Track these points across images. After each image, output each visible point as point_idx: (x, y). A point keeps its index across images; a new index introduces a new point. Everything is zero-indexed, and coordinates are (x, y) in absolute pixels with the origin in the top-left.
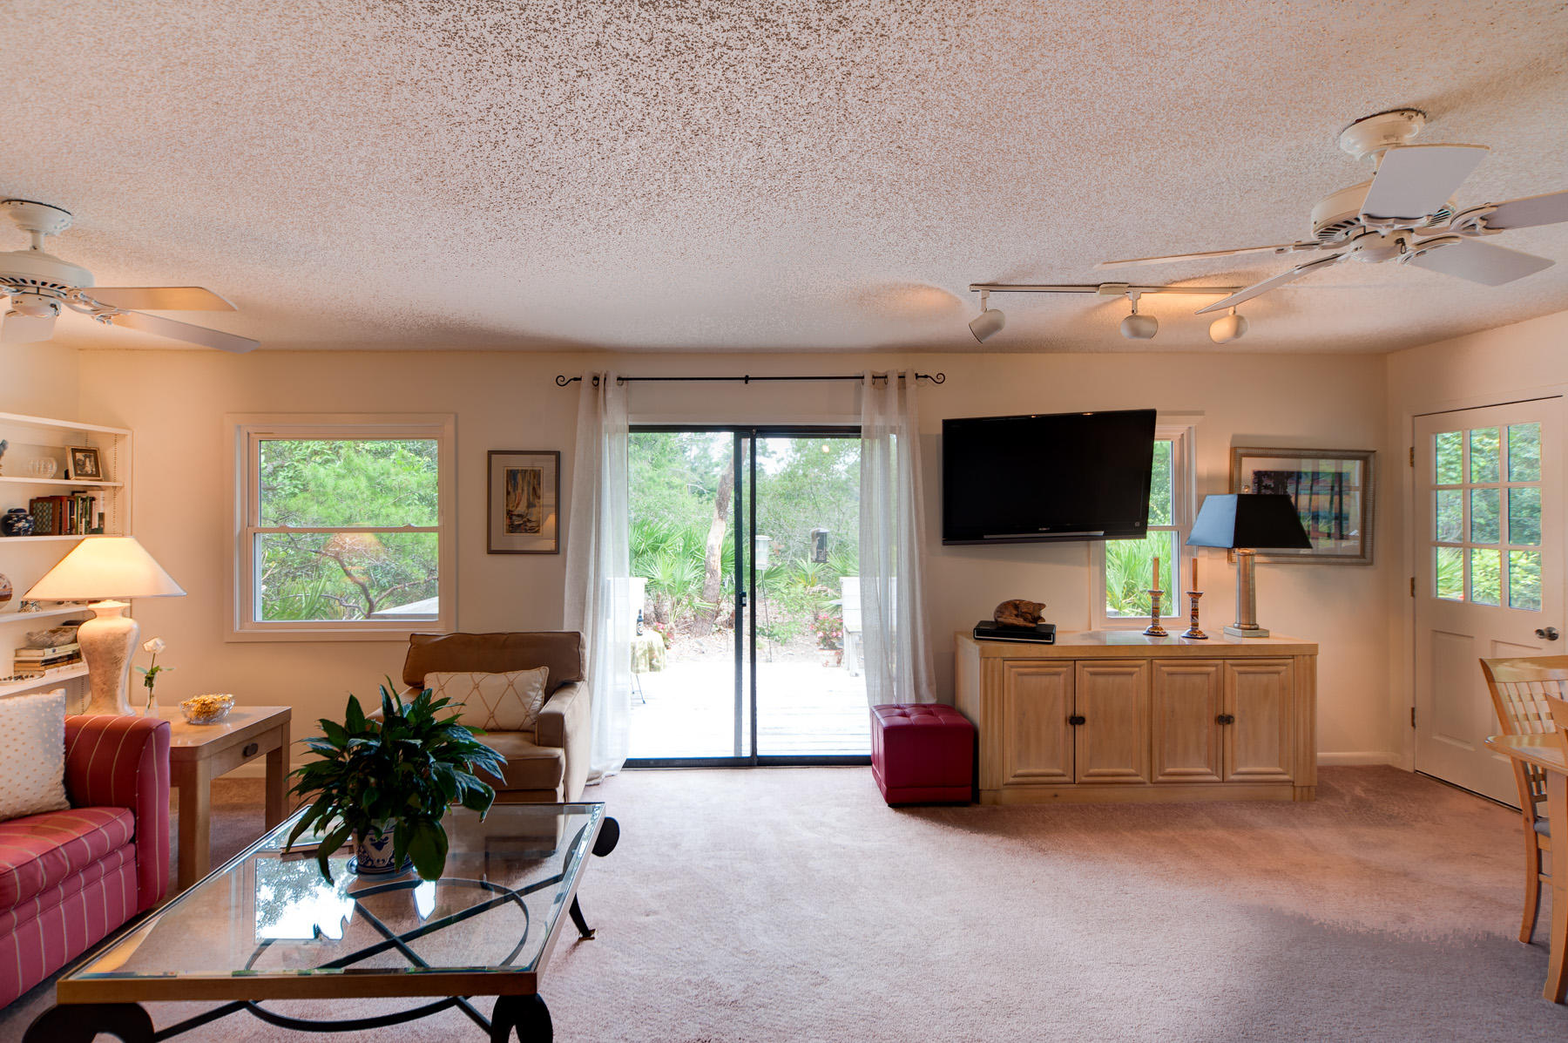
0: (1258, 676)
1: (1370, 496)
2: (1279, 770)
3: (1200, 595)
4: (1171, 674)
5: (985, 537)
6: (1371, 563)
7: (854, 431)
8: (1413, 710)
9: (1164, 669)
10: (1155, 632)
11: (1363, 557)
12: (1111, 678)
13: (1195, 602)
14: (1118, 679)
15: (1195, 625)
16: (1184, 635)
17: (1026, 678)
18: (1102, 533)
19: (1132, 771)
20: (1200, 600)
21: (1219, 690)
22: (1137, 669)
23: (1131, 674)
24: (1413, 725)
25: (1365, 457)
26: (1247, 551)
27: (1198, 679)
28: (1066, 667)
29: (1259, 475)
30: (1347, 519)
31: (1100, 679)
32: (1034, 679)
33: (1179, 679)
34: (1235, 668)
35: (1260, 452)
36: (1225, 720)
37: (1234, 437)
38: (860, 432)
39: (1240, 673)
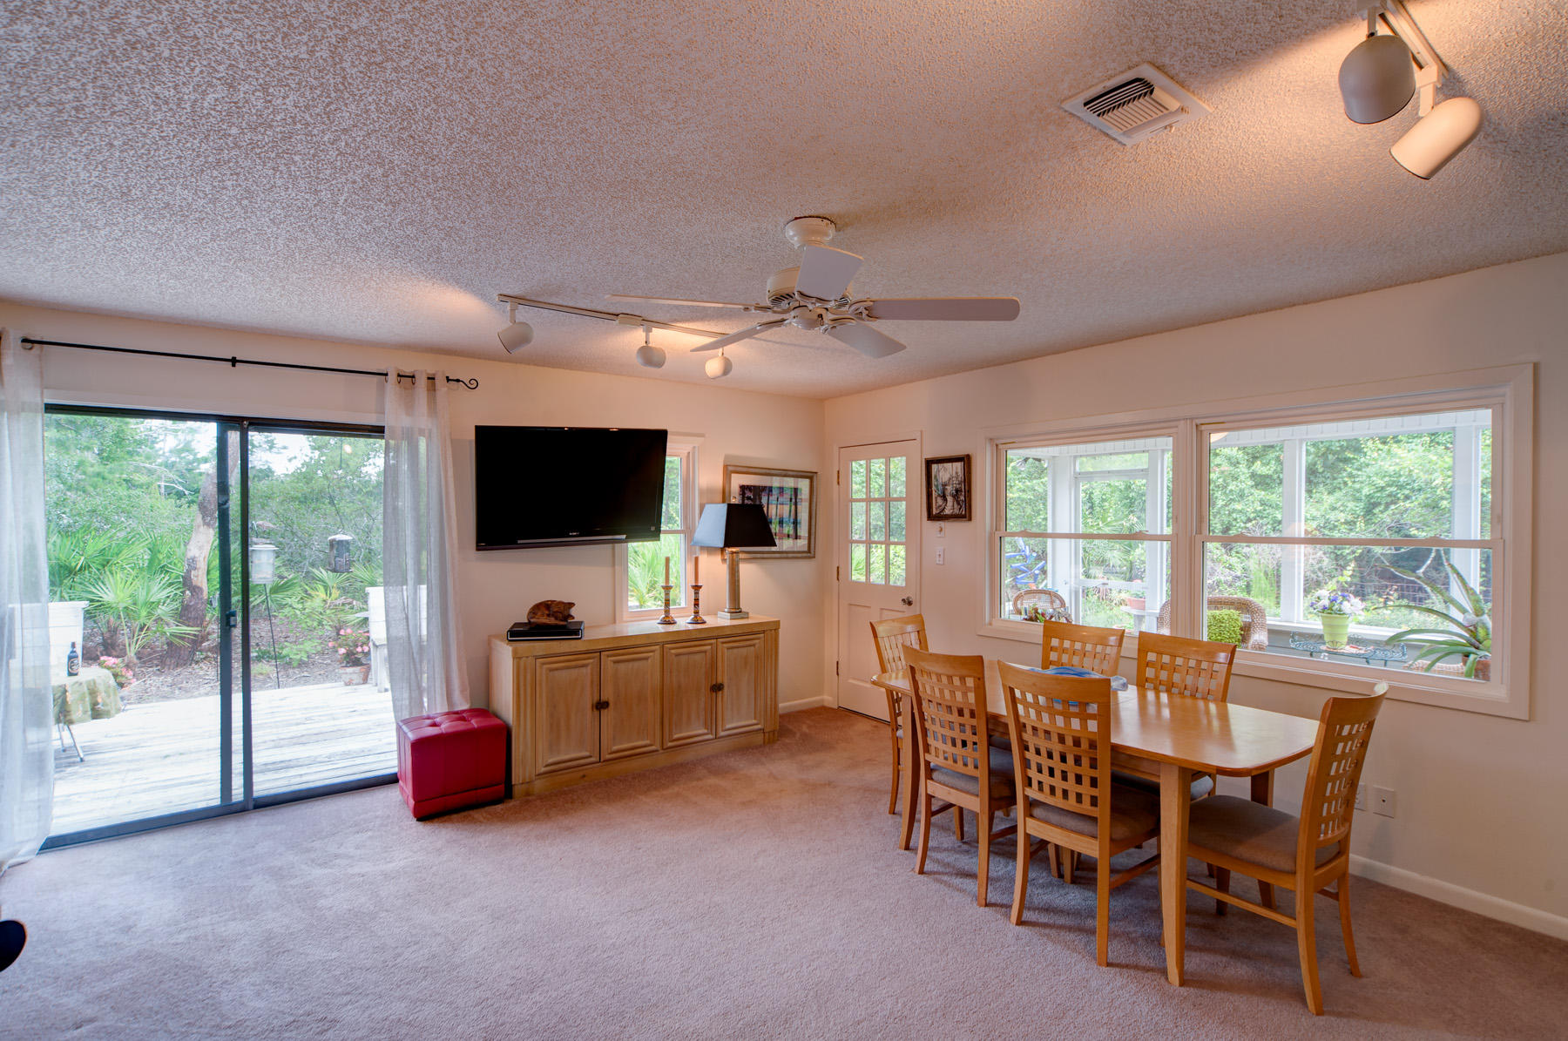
0: (740, 650)
1: (814, 508)
2: (754, 721)
3: (700, 587)
4: (677, 655)
5: (519, 542)
6: (814, 557)
7: (378, 431)
8: (838, 663)
9: (673, 651)
10: (668, 621)
11: (809, 553)
12: (631, 664)
13: (696, 593)
14: (636, 664)
15: (696, 612)
16: (689, 621)
17: (556, 673)
18: (624, 537)
19: (648, 742)
20: (701, 591)
21: (713, 666)
22: (651, 654)
23: (647, 659)
24: (838, 674)
25: (810, 476)
26: (734, 550)
27: (698, 657)
28: (593, 658)
29: (743, 488)
30: (800, 523)
31: (622, 666)
32: (564, 673)
33: (684, 658)
34: (725, 645)
35: (745, 470)
36: (717, 688)
37: (727, 457)
38: (383, 432)
39: (728, 649)
